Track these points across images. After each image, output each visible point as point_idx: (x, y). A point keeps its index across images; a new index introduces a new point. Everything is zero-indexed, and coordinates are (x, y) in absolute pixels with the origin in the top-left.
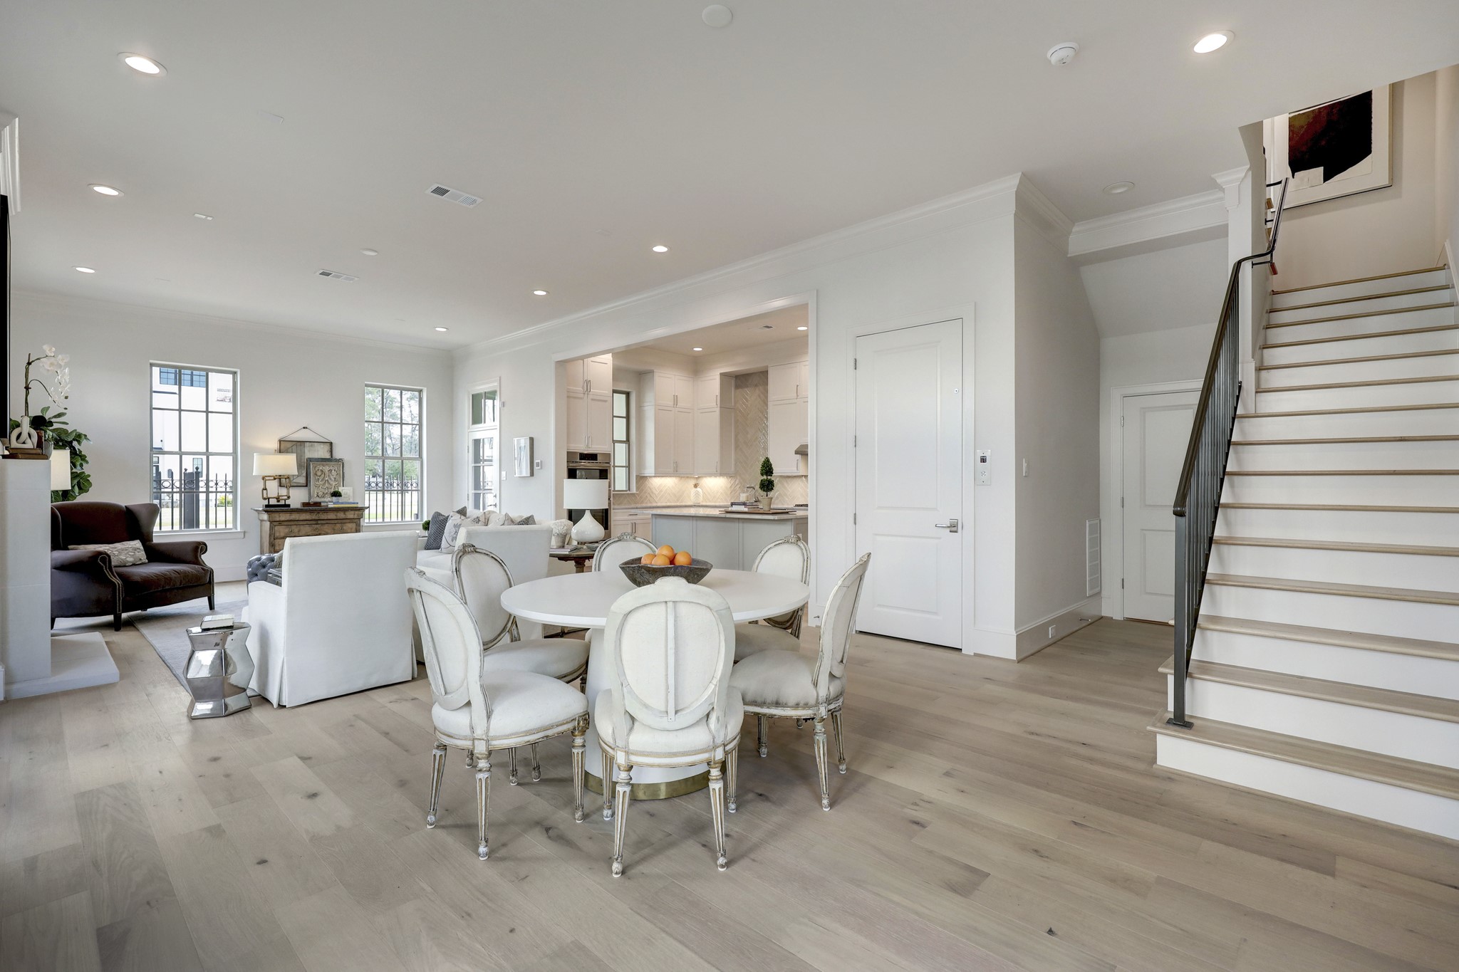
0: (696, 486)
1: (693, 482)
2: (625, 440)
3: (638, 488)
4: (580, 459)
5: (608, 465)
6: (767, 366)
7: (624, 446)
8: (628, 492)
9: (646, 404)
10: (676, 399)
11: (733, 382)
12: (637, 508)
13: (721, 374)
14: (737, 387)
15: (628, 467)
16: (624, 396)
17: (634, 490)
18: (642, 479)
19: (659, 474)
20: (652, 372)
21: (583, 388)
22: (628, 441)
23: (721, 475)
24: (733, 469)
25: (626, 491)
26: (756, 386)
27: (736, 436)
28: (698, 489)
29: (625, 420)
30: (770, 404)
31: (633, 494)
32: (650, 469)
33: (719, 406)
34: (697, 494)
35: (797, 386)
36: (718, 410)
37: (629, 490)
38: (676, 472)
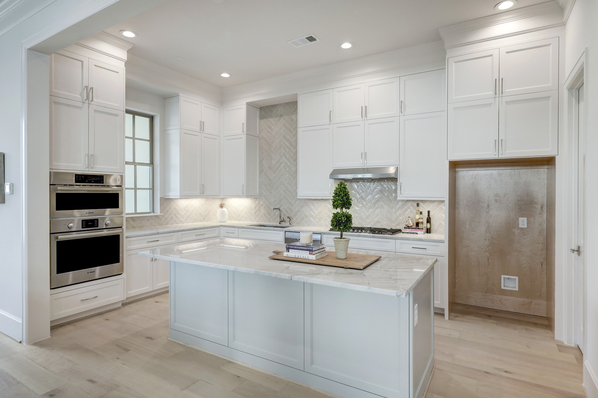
0: (222, 206)
1: (218, 203)
2: (149, 162)
3: (162, 210)
4: (76, 182)
5: (119, 188)
6: (296, 95)
7: (148, 168)
8: (152, 214)
9: (170, 128)
10: (202, 124)
11: (258, 113)
12: (158, 234)
13: (248, 104)
14: (262, 117)
15: (153, 189)
16: (147, 120)
17: (158, 212)
18: (166, 201)
19: (184, 196)
20: (176, 96)
21: (81, 94)
22: (152, 163)
23: (247, 196)
24: (258, 191)
25: (150, 213)
26: (281, 116)
27: (261, 162)
28: (224, 209)
29: (148, 143)
30: (300, 131)
31: (156, 216)
32: (174, 191)
33: (245, 133)
34: (223, 214)
35: (331, 111)
36: (244, 137)
37: (153, 212)
38: (202, 194)
